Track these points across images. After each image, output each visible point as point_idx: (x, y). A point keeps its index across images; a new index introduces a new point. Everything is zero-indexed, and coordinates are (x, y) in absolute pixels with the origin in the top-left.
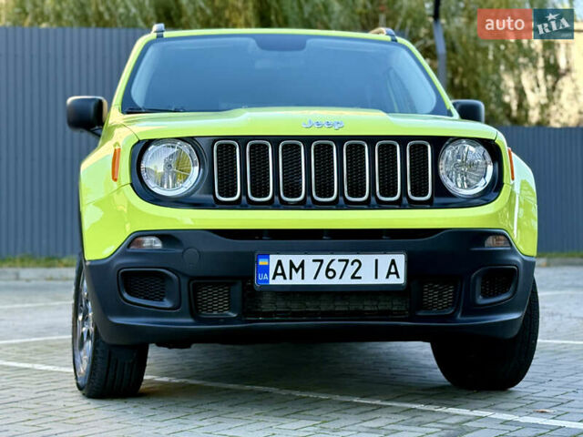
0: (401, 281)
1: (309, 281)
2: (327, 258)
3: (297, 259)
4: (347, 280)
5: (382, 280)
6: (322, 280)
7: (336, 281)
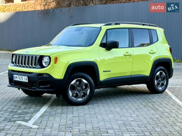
0: (27, 81)
1: (18, 80)
2: (19, 76)
3: (16, 76)
4: (22, 80)
5: (25, 81)
6: (19, 80)
7: (20, 80)
